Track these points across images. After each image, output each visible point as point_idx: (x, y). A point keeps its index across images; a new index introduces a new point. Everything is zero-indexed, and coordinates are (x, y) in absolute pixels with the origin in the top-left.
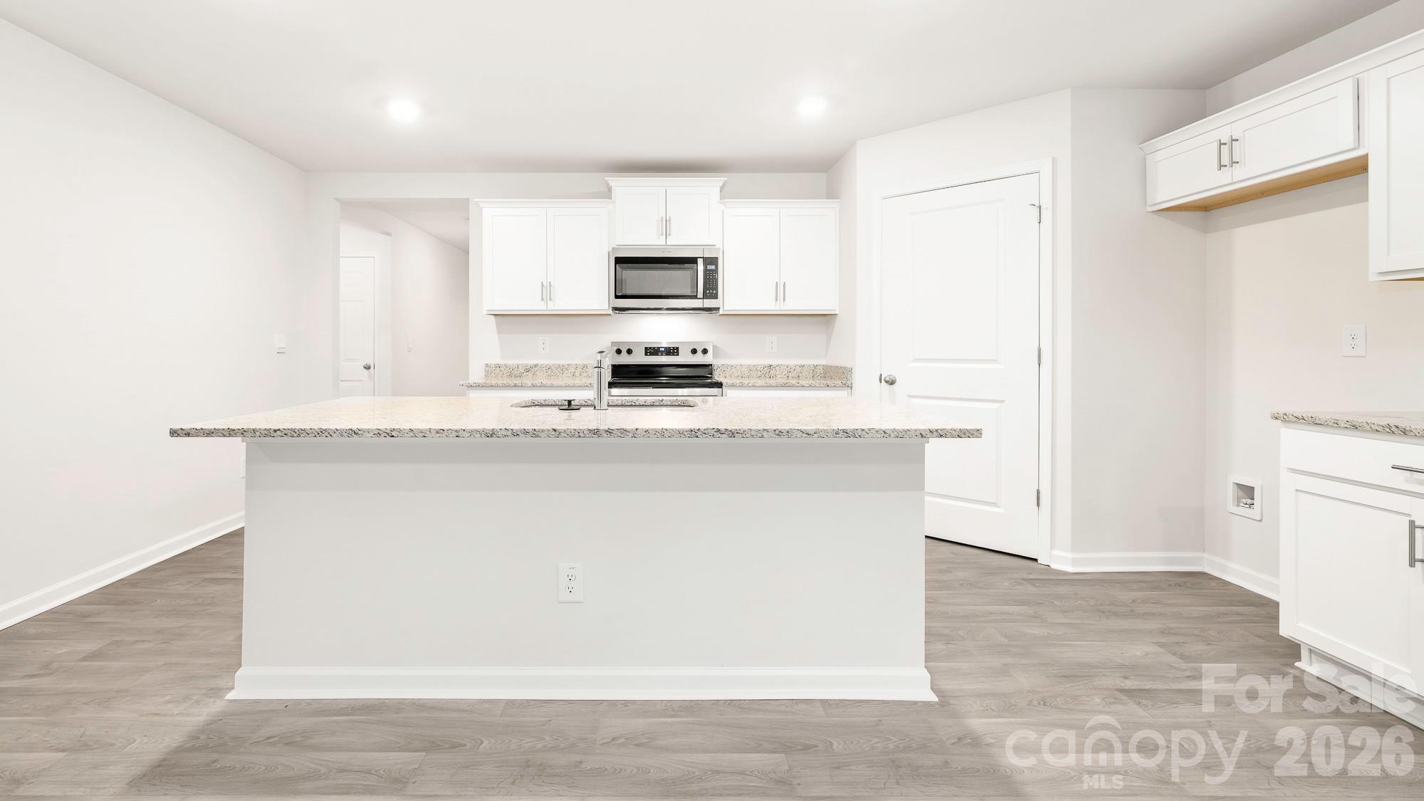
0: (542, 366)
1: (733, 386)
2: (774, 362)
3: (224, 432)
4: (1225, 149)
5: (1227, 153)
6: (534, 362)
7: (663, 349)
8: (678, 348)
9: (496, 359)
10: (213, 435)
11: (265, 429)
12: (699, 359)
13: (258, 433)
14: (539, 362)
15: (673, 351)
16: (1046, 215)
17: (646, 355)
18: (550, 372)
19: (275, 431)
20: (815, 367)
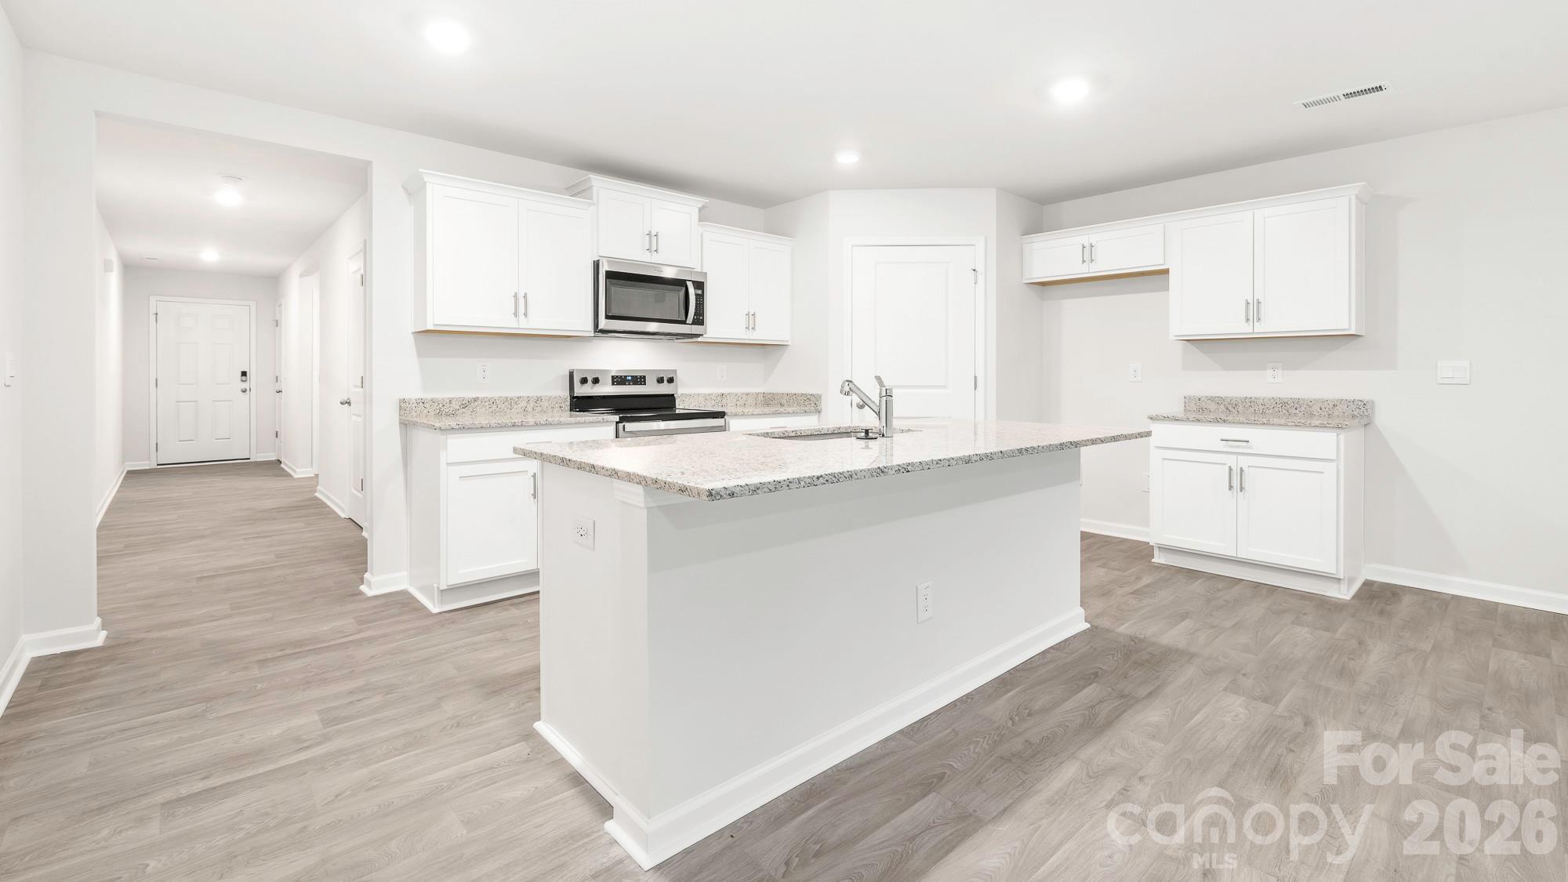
0: (484, 400)
1: (736, 415)
2: (725, 391)
3: (769, 486)
4: (1087, 251)
5: (1088, 252)
6: (474, 395)
7: (630, 378)
8: (644, 376)
9: (414, 392)
10: (758, 491)
11: (809, 477)
12: (664, 389)
13: (802, 483)
14: (481, 395)
15: (639, 380)
16: (981, 278)
17: (613, 384)
18: (494, 407)
19: (818, 478)
20: (757, 394)
